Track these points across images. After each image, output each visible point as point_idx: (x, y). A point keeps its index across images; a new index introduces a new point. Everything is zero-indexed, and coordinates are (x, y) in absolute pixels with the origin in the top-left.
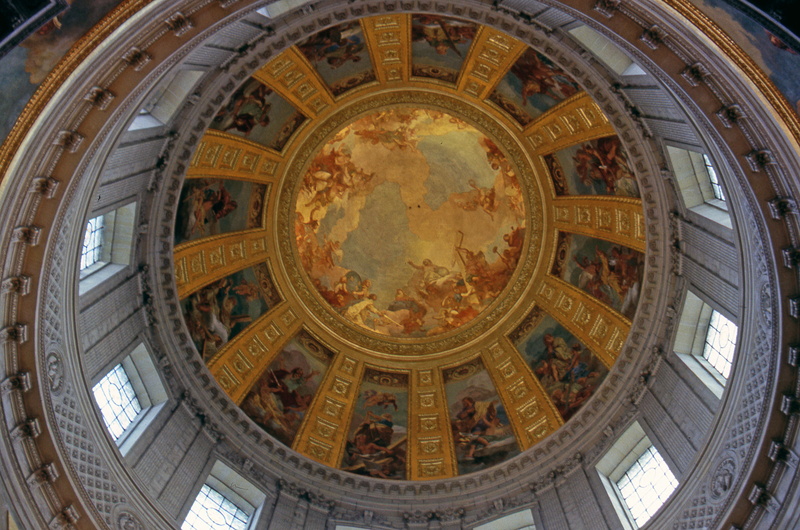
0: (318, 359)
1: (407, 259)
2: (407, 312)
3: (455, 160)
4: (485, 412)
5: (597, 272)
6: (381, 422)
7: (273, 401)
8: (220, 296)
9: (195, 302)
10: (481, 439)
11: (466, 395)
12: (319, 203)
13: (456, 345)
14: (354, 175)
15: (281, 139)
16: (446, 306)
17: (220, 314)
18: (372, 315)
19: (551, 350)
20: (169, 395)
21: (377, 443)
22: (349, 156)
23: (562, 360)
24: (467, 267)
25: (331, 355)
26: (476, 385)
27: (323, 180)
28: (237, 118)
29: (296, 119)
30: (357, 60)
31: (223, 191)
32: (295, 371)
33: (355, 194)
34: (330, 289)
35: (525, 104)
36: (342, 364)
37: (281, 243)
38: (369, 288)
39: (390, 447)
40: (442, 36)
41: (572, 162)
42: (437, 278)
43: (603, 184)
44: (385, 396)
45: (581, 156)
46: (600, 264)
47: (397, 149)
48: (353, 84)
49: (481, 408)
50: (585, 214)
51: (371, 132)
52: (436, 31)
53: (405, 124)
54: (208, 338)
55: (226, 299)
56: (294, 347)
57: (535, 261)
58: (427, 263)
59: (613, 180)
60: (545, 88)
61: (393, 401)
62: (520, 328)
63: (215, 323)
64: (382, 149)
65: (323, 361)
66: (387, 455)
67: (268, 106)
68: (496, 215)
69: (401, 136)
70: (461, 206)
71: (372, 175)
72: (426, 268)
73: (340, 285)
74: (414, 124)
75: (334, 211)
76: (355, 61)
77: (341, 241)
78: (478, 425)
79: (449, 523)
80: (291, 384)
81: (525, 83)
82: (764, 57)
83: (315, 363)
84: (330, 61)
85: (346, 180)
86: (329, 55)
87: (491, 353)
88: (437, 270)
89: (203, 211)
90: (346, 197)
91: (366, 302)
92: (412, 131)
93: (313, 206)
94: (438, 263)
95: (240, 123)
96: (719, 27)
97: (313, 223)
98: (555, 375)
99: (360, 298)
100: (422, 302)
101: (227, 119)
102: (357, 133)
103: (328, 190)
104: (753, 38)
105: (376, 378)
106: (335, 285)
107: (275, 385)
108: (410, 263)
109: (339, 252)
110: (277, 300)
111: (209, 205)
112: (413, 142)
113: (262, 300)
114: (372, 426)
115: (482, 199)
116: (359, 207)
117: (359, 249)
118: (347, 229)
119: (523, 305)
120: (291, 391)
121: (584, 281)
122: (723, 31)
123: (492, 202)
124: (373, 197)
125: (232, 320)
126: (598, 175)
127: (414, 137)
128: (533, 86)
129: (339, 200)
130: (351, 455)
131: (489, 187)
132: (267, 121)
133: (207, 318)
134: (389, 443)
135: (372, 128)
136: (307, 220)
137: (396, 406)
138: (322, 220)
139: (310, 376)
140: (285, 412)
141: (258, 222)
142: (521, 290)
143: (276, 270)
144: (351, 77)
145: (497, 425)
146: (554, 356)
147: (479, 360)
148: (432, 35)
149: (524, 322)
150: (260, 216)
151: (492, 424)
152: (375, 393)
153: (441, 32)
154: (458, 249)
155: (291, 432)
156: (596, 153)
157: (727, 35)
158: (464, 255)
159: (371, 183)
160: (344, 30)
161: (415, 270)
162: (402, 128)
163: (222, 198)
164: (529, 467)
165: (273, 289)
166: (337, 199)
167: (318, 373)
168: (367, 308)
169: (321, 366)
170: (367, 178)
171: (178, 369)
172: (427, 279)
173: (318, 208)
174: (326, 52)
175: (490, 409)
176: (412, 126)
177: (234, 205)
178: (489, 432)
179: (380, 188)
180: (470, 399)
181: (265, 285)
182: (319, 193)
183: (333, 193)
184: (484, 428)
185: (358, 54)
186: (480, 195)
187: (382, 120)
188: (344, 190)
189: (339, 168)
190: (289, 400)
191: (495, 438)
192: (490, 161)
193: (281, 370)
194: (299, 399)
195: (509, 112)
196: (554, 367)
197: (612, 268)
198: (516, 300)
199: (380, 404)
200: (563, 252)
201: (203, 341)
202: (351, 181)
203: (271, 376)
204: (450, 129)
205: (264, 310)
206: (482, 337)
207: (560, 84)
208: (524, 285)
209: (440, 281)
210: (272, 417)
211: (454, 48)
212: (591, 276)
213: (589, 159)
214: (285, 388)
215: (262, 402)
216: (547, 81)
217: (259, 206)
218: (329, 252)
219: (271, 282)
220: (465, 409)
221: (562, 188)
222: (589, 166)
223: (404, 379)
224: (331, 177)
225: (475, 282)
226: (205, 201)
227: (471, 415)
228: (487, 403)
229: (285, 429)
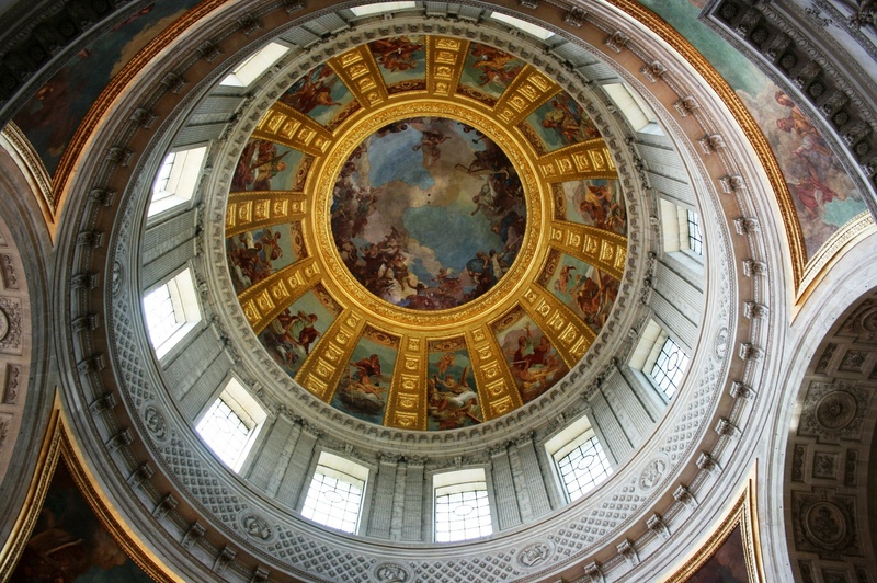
0: (517, 320)
1: (469, 215)
2: (511, 228)
3: (395, 159)
4: (594, 196)
5: (494, 71)
6: (579, 286)
7: (534, 371)
8: (440, 389)
9: (435, 412)
10: (613, 207)
11: (578, 206)
12: (404, 279)
13: (538, 200)
14: (389, 244)
15: (332, 306)
16: (513, 194)
17: (454, 392)
18: (506, 258)
19: (555, 125)
20: (481, 467)
21: (594, 296)
22: (372, 245)
23: (563, 119)
24: (486, 168)
25: (518, 309)
26: (572, 194)
27: (386, 271)
28: (301, 342)
29: (319, 291)
30: (278, 235)
31: (359, 364)
32: (520, 343)
33: (406, 246)
34: (475, 287)
35: (340, 104)
36: (528, 301)
37: (419, 324)
38: (484, 254)
39: (600, 286)
40: (268, 167)
41: (396, 74)
42: (490, 195)
43: (415, 52)
44: (562, 274)
45: (390, 65)
46: (487, 67)
47: (375, 204)
48: (300, 240)
49: (590, 197)
50: (442, 70)
51: (356, 224)
52: (261, 171)
53: (355, 195)
54: (467, 410)
55: (445, 384)
56: (502, 337)
57: (481, 118)
58: (476, 200)
59: (411, 45)
60: (324, 88)
61: (568, 268)
62: (534, 144)
63: (459, 399)
64: (373, 217)
65: (521, 317)
66: (604, 291)
67: (300, 313)
68: (446, 135)
69: (364, 199)
70: (435, 161)
71: (393, 228)
72: (480, 201)
73: (475, 278)
74: (356, 188)
75: (414, 267)
76: (279, 237)
77: (440, 267)
78: (603, 205)
79: (655, 269)
80: (529, 351)
81: (320, 103)
82: (168, 15)
83: (520, 324)
84: (274, 257)
85: (391, 251)
86: (268, 258)
87: (550, 174)
88: (483, 194)
89: (367, 385)
90: (406, 255)
91: (494, 260)
92: (362, 190)
93: (405, 284)
94: (478, 191)
95: (306, 340)
96: (142, 50)
97: (419, 288)
98: (574, 128)
99: (490, 264)
100: (507, 212)
101: (299, 351)
102: (354, 236)
103: (396, 269)
104: (149, 24)
105: (547, 276)
106: (474, 282)
107: (524, 364)
108: (473, 214)
109: (449, 271)
110: (461, 341)
111: (365, 379)
112: (372, 190)
113: (457, 352)
114: (581, 294)
115: (430, 143)
116: (417, 245)
117: (451, 254)
118: (432, 260)
119: (517, 137)
120: (533, 353)
121: (500, 83)
122: (146, 46)
123: (434, 135)
124: (412, 231)
125: (463, 384)
126: (407, 55)
127: (368, 189)
128: (323, 97)
129: (407, 261)
130: (594, 322)
131: (421, 135)
132: (313, 317)
133: (453, 405)
134: (596, 285)
135: (352, 223)
136: (415, 292)
137: (573, 268)
138: (419, 280)
139: (528, 331)
140: (545, 364)
141: (395, 339)
142: (504, 134)
143: (438, 334)
144: (294, 241)
145: (605, 190)
146: (560, 123)
147: (554, 185)
148: (266, 174)
149: (529, 140)
150: (390, 336)
151: (605, 193)
152: (558, 281)
153: (262, 168)
154: (470, 171)
155: (561, 366)
156: (387, 55)
157: (149, 43)
158: (476, 168)
159: (400, 231)
160: (246, 246)
161: (480, 211)
162: (357, 198)
163: (364, 366)
164: (632, 182)
165: (451, 340)
166: (405, 263)
167: (528, 324)
168: (499, 260)
169: (525, 319)
170: (395, 234)
171: (469, 449)
172: (489, 203)
173: (408, 281)
174: (264, 261)
175: (593, 190)
176: (357, 189)
177: (374, 357)
178: (609, 199)
179: (406, 224)
180: (582, 204)
181: (447, 346)
182: (396, 277)
183: (400, 265)
184: (605, 201)
185: (273, 234)
186: (428, 144)
187: (347, 213)
188: (400, 255)
189: (380, 256)
190: (539, 357)
191: (614, 196)
192: (398, 131)
193: (516, 355)
194: (542, 348)
195: (346, 118)
196: (568, 127)
197: (490, 59)
198: (511, 141)
199: (567, 281)
200: (475, 93)
201: (467, 415)
202: (393, 248)
203: (516, 365)
204: (366, 159)
205: (466, 353)
206: (537, 177)
207: (321, 77)
208: (500, 132)
209: (493, 193)
210: (545, 377)
211: (281, 157)
212: (497, 77)
213: (393, 60)
214: (529, 356)
215: (531, 382)
216: (317, 87)
217: (382, 336)
218: (446, 279)
219: (446, 340)
220: (588, 211)
221: (419, 84)
222: (400, 61)
223: (554, 253)
224: (386, 264)
225: (499, 164)
226: (360, 382)
227: (594, 208)
228: (588, 191)
229: (556, 370)
